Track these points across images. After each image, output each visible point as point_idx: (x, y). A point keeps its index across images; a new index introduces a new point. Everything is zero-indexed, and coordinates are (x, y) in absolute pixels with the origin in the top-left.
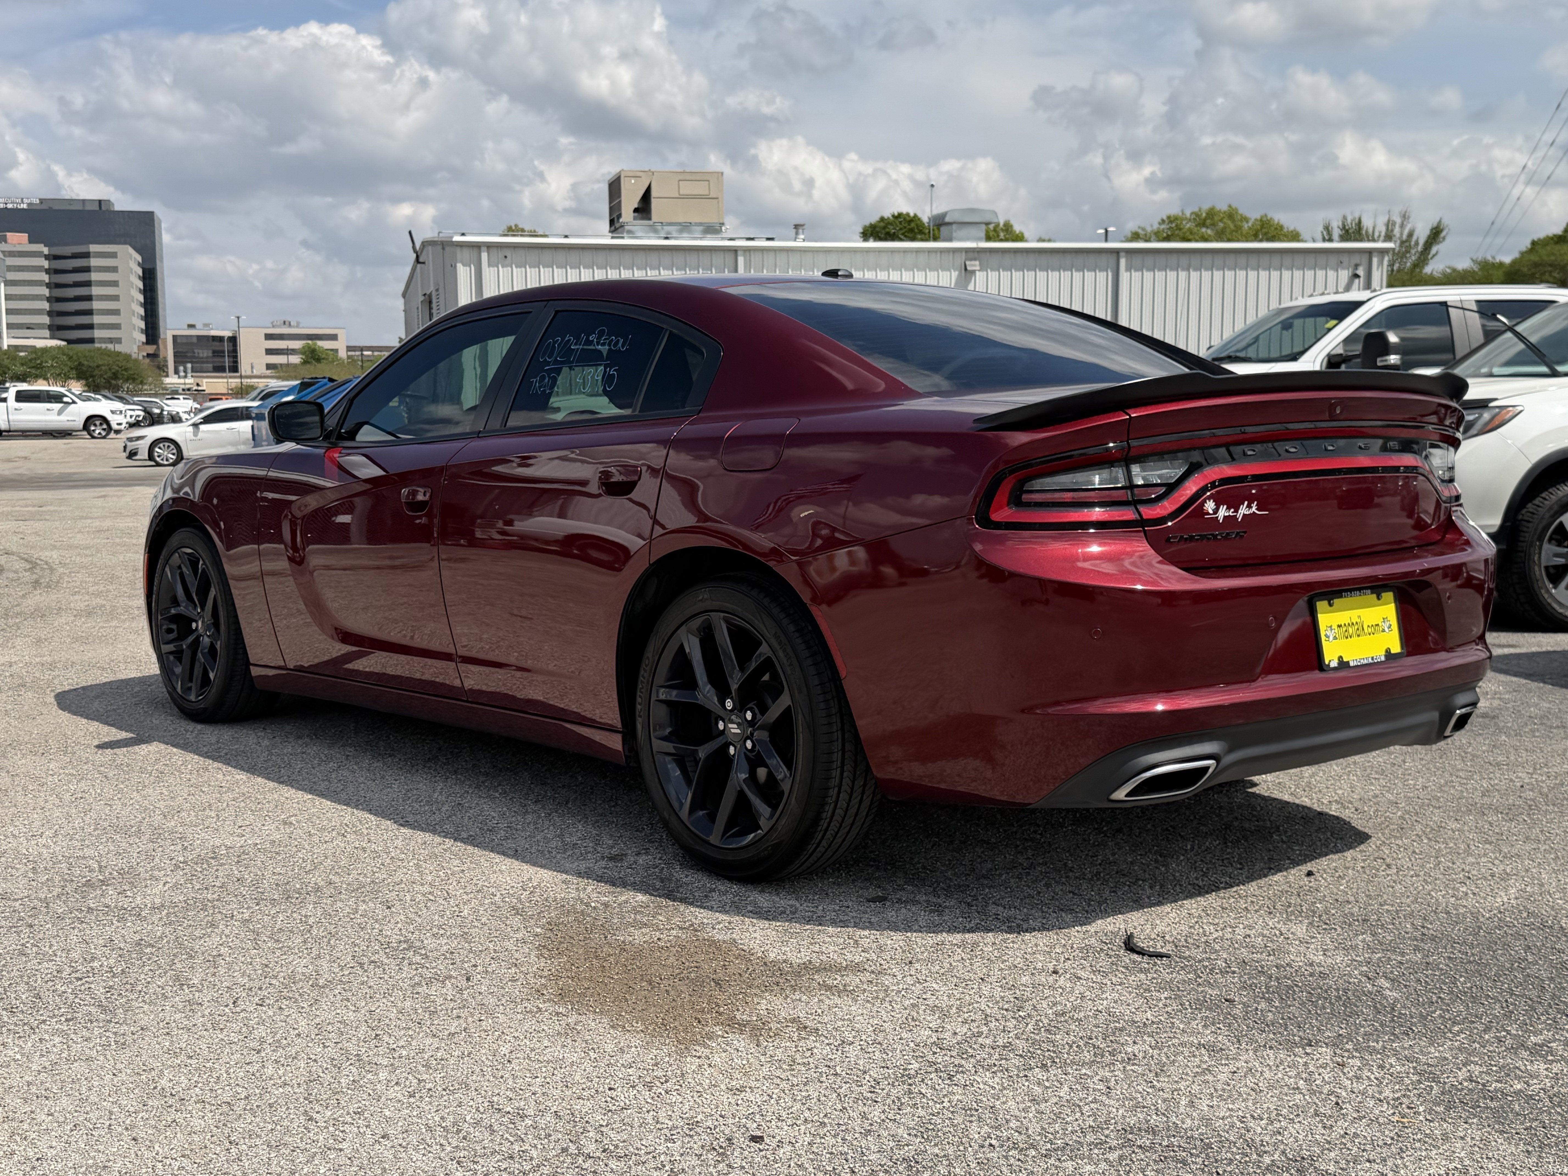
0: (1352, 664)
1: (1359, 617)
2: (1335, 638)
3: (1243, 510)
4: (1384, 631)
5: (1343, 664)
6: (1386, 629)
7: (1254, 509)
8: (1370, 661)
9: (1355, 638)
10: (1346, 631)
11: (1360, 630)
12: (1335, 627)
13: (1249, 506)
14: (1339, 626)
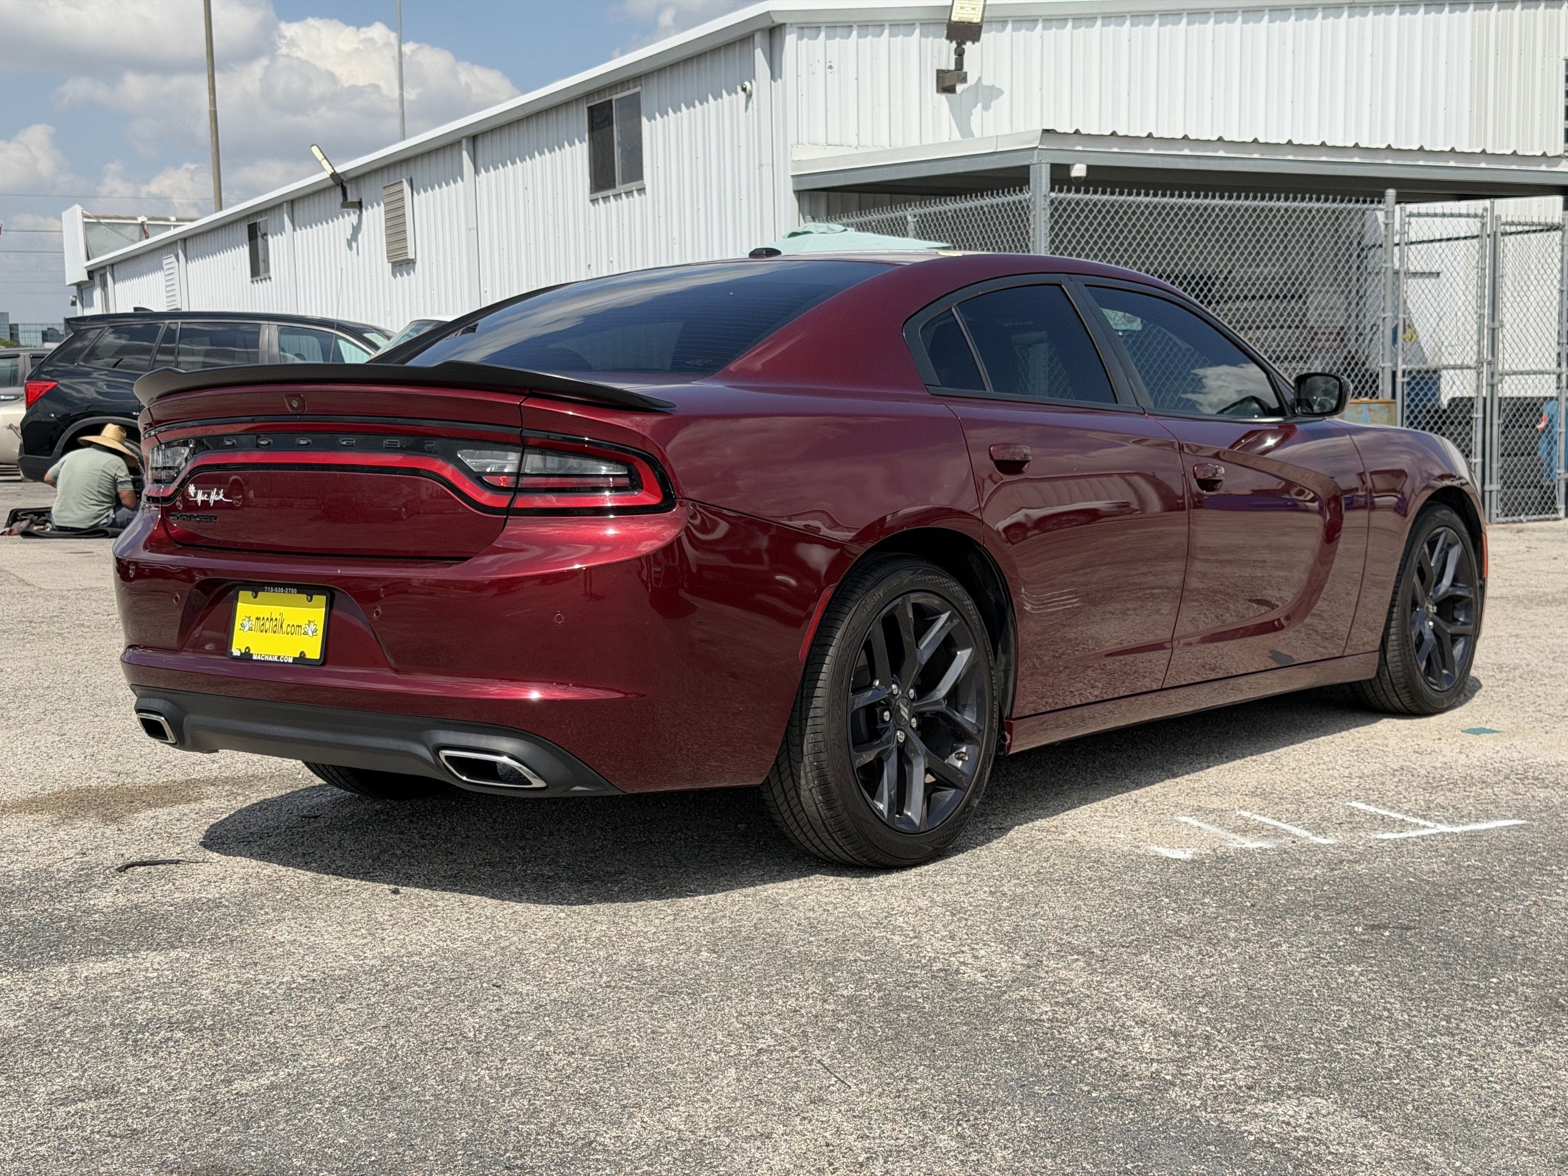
0: (255, 657)
1: (281, 614)
2: (250, 629)
3: (214, 497)
4: (306, 633)
5: (246, 656)
6: (310, 633)
7: (221, 497)
8: (276, 659)
9: (270, 634)
10: (261, 625)
11: (278, 626)
12: (253, 618)
13: (217, 493)
14: (258, 619)
